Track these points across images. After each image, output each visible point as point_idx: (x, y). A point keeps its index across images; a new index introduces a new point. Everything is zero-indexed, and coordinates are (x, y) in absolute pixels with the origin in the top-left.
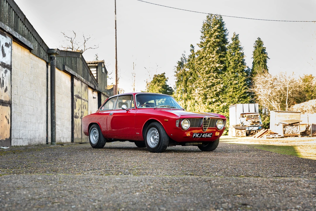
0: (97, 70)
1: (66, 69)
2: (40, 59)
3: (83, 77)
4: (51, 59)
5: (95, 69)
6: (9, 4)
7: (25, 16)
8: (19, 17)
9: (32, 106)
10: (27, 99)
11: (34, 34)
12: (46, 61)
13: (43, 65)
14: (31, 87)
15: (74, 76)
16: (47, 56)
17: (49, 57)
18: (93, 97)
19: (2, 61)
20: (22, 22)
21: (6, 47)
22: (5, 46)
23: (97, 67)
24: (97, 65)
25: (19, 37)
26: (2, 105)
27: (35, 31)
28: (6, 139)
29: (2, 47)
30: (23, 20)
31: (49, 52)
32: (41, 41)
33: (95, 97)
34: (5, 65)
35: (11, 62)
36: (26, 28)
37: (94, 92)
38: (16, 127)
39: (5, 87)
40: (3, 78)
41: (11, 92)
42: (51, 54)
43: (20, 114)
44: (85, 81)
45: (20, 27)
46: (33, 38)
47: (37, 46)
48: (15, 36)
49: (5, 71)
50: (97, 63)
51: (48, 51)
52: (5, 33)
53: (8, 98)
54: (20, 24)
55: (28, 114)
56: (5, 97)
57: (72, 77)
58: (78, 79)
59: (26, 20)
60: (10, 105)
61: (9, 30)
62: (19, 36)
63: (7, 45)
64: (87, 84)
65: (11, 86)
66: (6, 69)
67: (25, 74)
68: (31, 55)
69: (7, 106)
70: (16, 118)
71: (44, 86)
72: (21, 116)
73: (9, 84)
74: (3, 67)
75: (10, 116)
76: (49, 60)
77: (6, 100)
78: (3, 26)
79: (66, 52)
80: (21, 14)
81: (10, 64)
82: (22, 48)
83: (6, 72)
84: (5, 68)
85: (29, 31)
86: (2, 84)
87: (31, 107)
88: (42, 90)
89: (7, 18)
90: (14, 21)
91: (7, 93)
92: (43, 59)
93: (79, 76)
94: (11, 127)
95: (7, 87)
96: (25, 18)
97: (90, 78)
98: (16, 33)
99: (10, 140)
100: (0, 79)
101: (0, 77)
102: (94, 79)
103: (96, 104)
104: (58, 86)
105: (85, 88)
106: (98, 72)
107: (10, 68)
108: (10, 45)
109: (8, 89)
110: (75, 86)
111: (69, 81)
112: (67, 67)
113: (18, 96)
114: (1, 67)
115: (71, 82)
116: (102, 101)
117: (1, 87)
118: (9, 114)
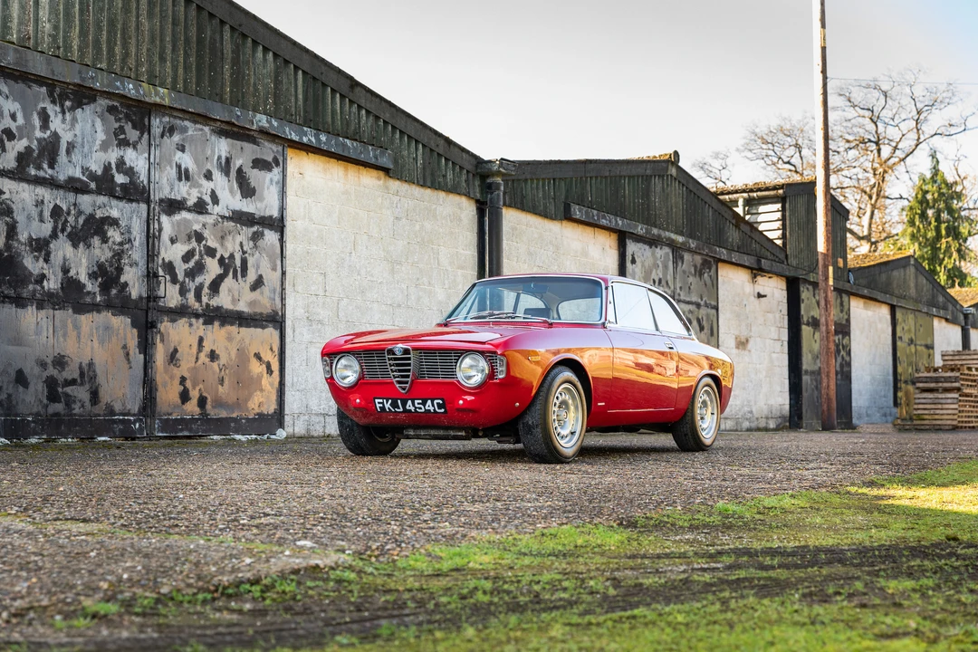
0: (783, 209)
1: (578, 215)
2: (442, 194)
3: (691, 236)
4: (488, 188)
5: (779, 206)
6: (276, 55)
7: (351, 78)
8: (324, 85)
10: (375, 305)
11: (401, 124)
12: (468, 195)
13: (460, 208)
14: (392, 271)
15: (627, 235)
16: (476, 183)
17: (481, 186)
18: (758, 293)
19: (237, 209)
20: (342, 97)
21: (255, 170)
22: (253, 168)
23: (782, 200)
24: (781, 191)
25: (318, 140)
26: (240, 325)
27: (409, 116)
28: (261, 415)
29: (240, 171)
30: (345, 90)
31: (479, 171)
32: (442, 142)
33: (762, 293)
34: (254, 218)
35: (282, 209)
36: (364, 112)
37: (759, 278)
38: (320, 384)
39: (252, 277)
40: (244, 253)
41: (283, 289)
42: (488, 176)
44: (692, 246)
45: (334, 112)
46: (401, 138)
47: (420, 157)
48: (295, 137)
49: (254, 233)
50: (782, 187)
51: (477, 167)
52: (252, 133)
53: (266, 304)
54: (334, 104)
56: (251, 302)
57: (622, 238)
58: (653, 242)
59: (358, 90)
60: (278, 325)
61: (267, 125)
62: (317, 137)
63: (260, 164)
64: (707, 255)
65: (284, 273)
66: (255, 228)
67: (365, 237)
68: (395, 185)
69: (263, 327)
73: (274, 269)
74: (242, 224)
75: (277, 353)
76: (482, 193)
77: (258, 310)
78: (238, 116)
79: (583, 166)
80: (333, 75)
81: (275, 214)
82: (346, 169)
83: (256, 237)
84: (252, 226)
85: (377, 118)
86: (239, 270)
88: (454, 281)
89: (268, 93)
90: (300, 97)
91: (262, 293)
92: (453, 190)
93: (655, 231)
94: (282, 384)
95: (261, 277)
96: (354, 84)
97: (733, 235)
98: (305, 129)
99: (278, 418)
100: (232, 256)
101: (230, 249)
102: (756, 237)
103: (778, 315)
104: (541, 265)
105: (695, 267)
106: (787, 214)
107: (278, 225)
108: (277, 164)
109: (265, 281)
110: (633, 261)
111: (607, 247)
112: (585, 209)
113: (328, 300)
114: (234, 224)
115: (619, 251)
116: (802, 306)
117: (235, 276)
118: (271, 349)
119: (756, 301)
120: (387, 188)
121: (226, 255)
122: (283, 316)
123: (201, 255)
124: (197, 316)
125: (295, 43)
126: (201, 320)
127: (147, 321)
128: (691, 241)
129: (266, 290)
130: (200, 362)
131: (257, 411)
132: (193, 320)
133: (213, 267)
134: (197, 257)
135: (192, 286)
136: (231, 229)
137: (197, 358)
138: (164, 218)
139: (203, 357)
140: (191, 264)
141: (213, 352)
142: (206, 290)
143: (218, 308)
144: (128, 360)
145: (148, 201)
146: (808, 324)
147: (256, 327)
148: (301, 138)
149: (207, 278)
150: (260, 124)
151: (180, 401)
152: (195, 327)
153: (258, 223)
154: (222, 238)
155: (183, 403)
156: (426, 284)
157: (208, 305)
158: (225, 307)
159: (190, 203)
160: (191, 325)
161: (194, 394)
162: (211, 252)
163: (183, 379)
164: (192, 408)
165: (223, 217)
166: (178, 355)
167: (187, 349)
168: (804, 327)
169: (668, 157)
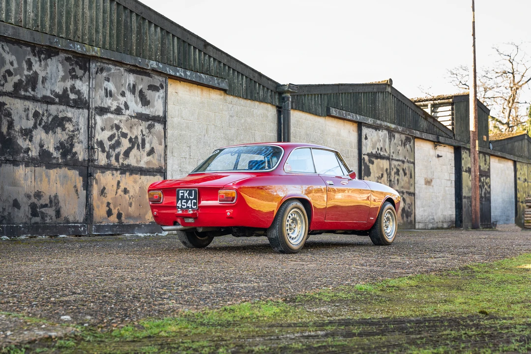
0: (452, 109)
1: (334, 114)
2: (257, 103)
3: (399, 124)
4: (283, 100)
5: (450, 108)
6: (162, 29)
7: (205, 41)
8: (189, 45)
12: (272, 104)
13: (267, 110)
15: (362, 124)
16: (276, 97)
17: (279, 98)
18: (438, 155)
19: (140, 112)
20: (200, 51)
21: (150, 91)
22: (148, 90)
23: (452, 104)
24: (451, 100)
25: (186, 74)
26: (141, 175)
27: (237, 61)
28: (153, 222)
29: (141, 91)
30: (201, 47)
31: (278, 90)
32: (257, 75)
33: (440, 155)
34: (149, 117)
35: (165, 112)
36: (212, 59)
37: (438, 147)
39: (148, 149)
40: (143, 135)
41: (166, 155)
42: (283, 93)
44: (400, 130)
45: (195, 59)
46: (233, 73)
47: (244, 83)
48: (172, 73)
50: (451, 97)
51: (276, 88)
52: (148, 71)
53: (156, 163)
54: (195, 55)
56: (147, 162)
57: (360, 125)
58: (377, 128)
59: (209, 47)
60: (163, 174)
61: (156, 67)
62: (185, 72)
63: (153, 88)
64: (408, 135)
65: (166, 146)
66: (150, 122)
67: (213, 127)
68: (230, 98)
69: (154, 175)
73: (160, 144)
74: (142, 120)
76: (279, 102)
77: (151, 166)
78: (140, 62)
79: (337, 87)
80: (195, 39)
81: (162, 115)
82: (202, 90)
83: (150, 127)
84: (148, 121)
85: (220, 62)
86: (140, 145)
89: (158, 49)
90: (176, 51)
91: (154, 157)
92: (263, 100)
93: (379, 122)
95: (153, 148)
96: (206, 44)
97: (424, 124)
98: (178, 68)
100: (136, 137)
101: (135, 134)
102: (436, 124)
103: (449, 167)
105: (402, 141)
106: (454, 112)
107: (163, 120)
108: (162, 88)
109: (155, 151)
110: (366, 138)
111: (352, 131)
112: (338, 110)
113: (192, 160)
114: (137, 120)
115: (358, 132)
116: (463, 162)
117: (138, 148)
119: (437, 159)
120: (225, 100)
121: (133, 137)
122: (166, 169)
123: (119, 137)
124: (116, 170)
125: (172, 22)
126: (119, 172)
127: (88, 172)
128: (399, 127)
129: (156, 155)
130: (118, 194)
131: (151, 220)
132: (114, 172)
133: (126, 143)
134: (116, 138)
135: (114, 153)
136: (136, 122)
137: (116, 192)
138: (98, 117)
139: (120, 192)
140: (113, 142)
141: (125, 189)
142: (121, 156)
143: (129, 166)
144: (77, 194)
145: (88, 108)
146: (466, 171)
147: (150, 175)
148: (176, 74)
149: (122, 149)
150: (153, 66)
151: (106, 216)
152: (115, 176)
153: (151, 120)
154: (131, 127)
155: (108, 217)
157: (122, 164)
158: (132, 165)
159: (113, 109)
160: (113, 174)
161: (115, 212)
162: (124, 135)
163: (109, 204)
164: (114, 219)
165: (131, 116)
166: (105, 191)
167: (111, 188)
168: (463, 173)
169: (386, 82)
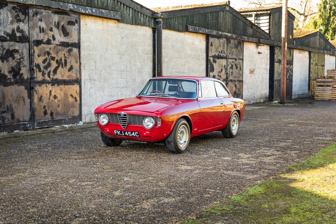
0: (270, 19)
1: (191, 29)
2: (139, 27)
3: (234, 33)
4: (157, 23)
5: (268, 17)
9: (124, 78)
10: (115, 72)
12: (149, 26)
13: (146, 31)
14: (121, 58)
15: (209, 35)
16: (153, 21)
18: (259, 52)
19: (62, 41)
21: (69, 25)
23: (270, 15)
24: (269, 12)
25: (92, 11)
26: (65, 85)
28: (73, 117)
29: (63, 26)
32: (139, 7)
33: (260, 52)
34: (69, 44)
35: (79, 39)
37: (259, 47)
38: (94, 103)
39: (68, 66)
40: (65, 57)
41: (80, 70)
42: (157, 18)
43: (101, 89)
44: (234, 37)
48: (83, 12)
49: (69, 50)
50: (269, 10)
51: (152, 15)
52: (67, 11)
53: (75, 76)
55: (117, 87)
56: (68, 76)
57: (208, 37)
58: (219, 37)
60: (79, 83)
61: (72, 8)
62: (92, 10)
63: (71, 23)
64: (240, 40)
65: (80, 64)
66: (69, 48)
67: (110, 46)
68: (121, 25)
69: (73, 85)
70: (95, 94)
71: (147, 54)
72: (103, 91)
73: (77, 62)
74: (64, 47)
75: (78, 93)
76: (154, 25)
77: (71, 79)
78: (62, 6)
79: (193, 10)
81: (77, 42)
82: (103, 21)
83: (70, 51)
84: (68, 47)
86: (64, 64)
87: (123, 80)
88: (144, 59)
91: (72, 72)
92: (144, 25)
93: (220, 33)
94: (81, 105)
95: (72, 66)
97: (250, 31)
98: (87, 7)
99: (80, 117)
100: (61, 59)
101: (60, 57)
102: (259, 30)
103: (266, 60)
104: (177, 50)
105: (235, 45)
106: (271, 20)
107: (78, 45)
108: (77, 22)
109: (73, 67)
110: (212, 45)
111: (202, 41)
112: (193, 27)
113: (97, 71)
114: (61, 47)
115: (206, 41)
116: (275, 56)
117: (62, 67)
118: (76, 92)
119: (258, 55)
120: (118, 27)
121: (59, 59)
122: (81, 80)
123: (49, 60)
124: (49, 83)
126: (50, 84)
127: (30, 87)
128: (234, 35)
129: (74, 70)
130: (50, 100)
131: (72, 115)
132: (48, 85)
133: (54, 64)
134: (48, 61)
135: (47, 72)
136: (60, 49)
137: (49, 99)
138: (35, 48)
139: (52, 98)
140: (46, 64)
141: (55, 95)
142: (52, 73)
143: (57, 79)
144: (24, 102)
145: (29, 42)
146: (277, 62)
147: (70, 85)
148: (86, 12)
149: (52, 68)
150: (70, 8)
151: (44, 115)
152: (48, 87)
153: (70, 46)
154: (57, 53)
155: (45, 115)
156: (133, 62)
157: (53, 78)
158: (59, 79)
159: (45, 41)
160: (47, 86)
161: (49, 112)
162: (53, 58)
163: (45, 107)
164: (48, 116)
165: (57, 45)
166: (42, 98)
167: (46, 95)
168: (276, 64)
169: (226, 3)
